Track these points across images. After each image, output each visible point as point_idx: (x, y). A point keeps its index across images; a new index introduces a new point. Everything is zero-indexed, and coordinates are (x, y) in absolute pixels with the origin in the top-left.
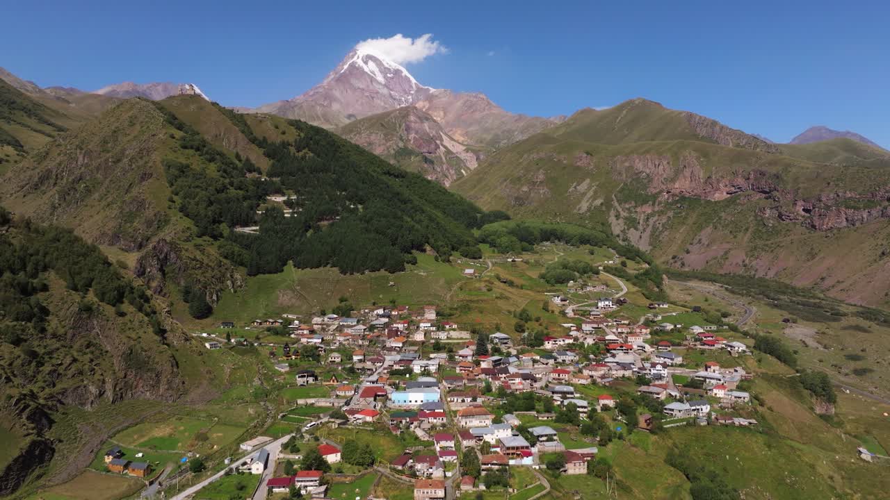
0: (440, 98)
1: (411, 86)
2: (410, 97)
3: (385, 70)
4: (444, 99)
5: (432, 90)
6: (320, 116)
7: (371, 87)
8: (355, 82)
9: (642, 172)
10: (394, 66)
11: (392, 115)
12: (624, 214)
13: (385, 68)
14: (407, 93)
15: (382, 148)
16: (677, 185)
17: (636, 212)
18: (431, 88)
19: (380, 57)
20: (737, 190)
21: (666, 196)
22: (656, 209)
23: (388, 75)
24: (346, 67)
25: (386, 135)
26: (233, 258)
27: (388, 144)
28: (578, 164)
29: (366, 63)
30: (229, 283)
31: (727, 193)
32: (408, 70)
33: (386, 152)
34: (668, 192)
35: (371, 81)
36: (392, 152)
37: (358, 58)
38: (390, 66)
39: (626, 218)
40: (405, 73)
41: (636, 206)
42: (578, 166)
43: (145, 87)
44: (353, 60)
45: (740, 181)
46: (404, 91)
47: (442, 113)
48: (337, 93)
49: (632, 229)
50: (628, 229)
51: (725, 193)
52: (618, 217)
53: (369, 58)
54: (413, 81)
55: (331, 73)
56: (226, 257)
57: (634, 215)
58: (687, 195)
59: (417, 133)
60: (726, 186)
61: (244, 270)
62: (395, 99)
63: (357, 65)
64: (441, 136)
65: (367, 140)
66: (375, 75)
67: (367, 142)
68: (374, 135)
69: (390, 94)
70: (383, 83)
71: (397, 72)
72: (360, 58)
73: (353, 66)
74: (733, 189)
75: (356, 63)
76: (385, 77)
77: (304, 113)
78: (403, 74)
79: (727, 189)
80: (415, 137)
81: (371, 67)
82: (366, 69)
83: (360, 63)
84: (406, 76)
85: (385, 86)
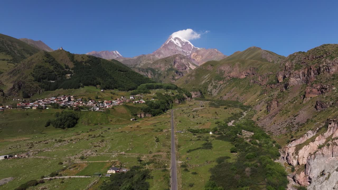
0: (201, 51)
1: (191, 48)
2: (190, 52)
3: (182, 43)
4: (202, 52)
5: (198, 49)
6: (151, 59)
7: (175, 49)
8: (170, 47)
9: (223, 70)
10: (186, 41)
11: (170, 57)
12: (214, 84)
13: (182, 42)
14: (189, 50)
15: (164, 68)
16: (232, 74)
17: (218, 83)
18: (198, 48)
19: (180, 38)
20: (248, 74)
21: (228, 78)
22: (224, 82)
23: (183, 44)
24: (168, 42)
25: (165, 64)
26: (41, 87)
27: (166, 67)
28: (208, 69)
29: (175, 40)
30: (38, 92)
31: (245, 76)
32: (191, 42)
33: (165, 70)
34: (229, 76)
35: (176, 47)
36: (167, 69)
37: (172, 38)
38: (184, 41)
39: (214, 86)
40: (190, 43)
41: (218, 82)
42: (208, 70)
43: (99, 52)
44: (171, 39)
45: (249, 71)
46: (189, 49)
47: (201, 57)
48: (162, 52)
49: (214, 89)
50: (213, 89)
51: (244, 76)
52: (211, 85)
53: (176, 39)
54: (192, 45)
55: (163, 45)
56: (39, 86)
57: (217, 85)
58: (235, 77)
59: (178, 63)
60: (245, 73)
61: (44, 90)
62: (184, 53)
63: (172, 41)
64: (189, 64)
65: (160, 66)
66: (178, 44)
67: (159, 67)
68: (162, 64)
69: (183, 51)
70: (181, 47)
71: (187, 43)
72: (173, 38)
73: (170, 42)
74: (247, 74)
75: (172, 40)
76: (182, 45)
77: (146, 58)
78: (189, 44)
79: (245, 74)
80: (178, 64)
81: (176, 42)
82: (175, 43)
83: (173, 40)
84: (190, 44)
85: (182, 48)
